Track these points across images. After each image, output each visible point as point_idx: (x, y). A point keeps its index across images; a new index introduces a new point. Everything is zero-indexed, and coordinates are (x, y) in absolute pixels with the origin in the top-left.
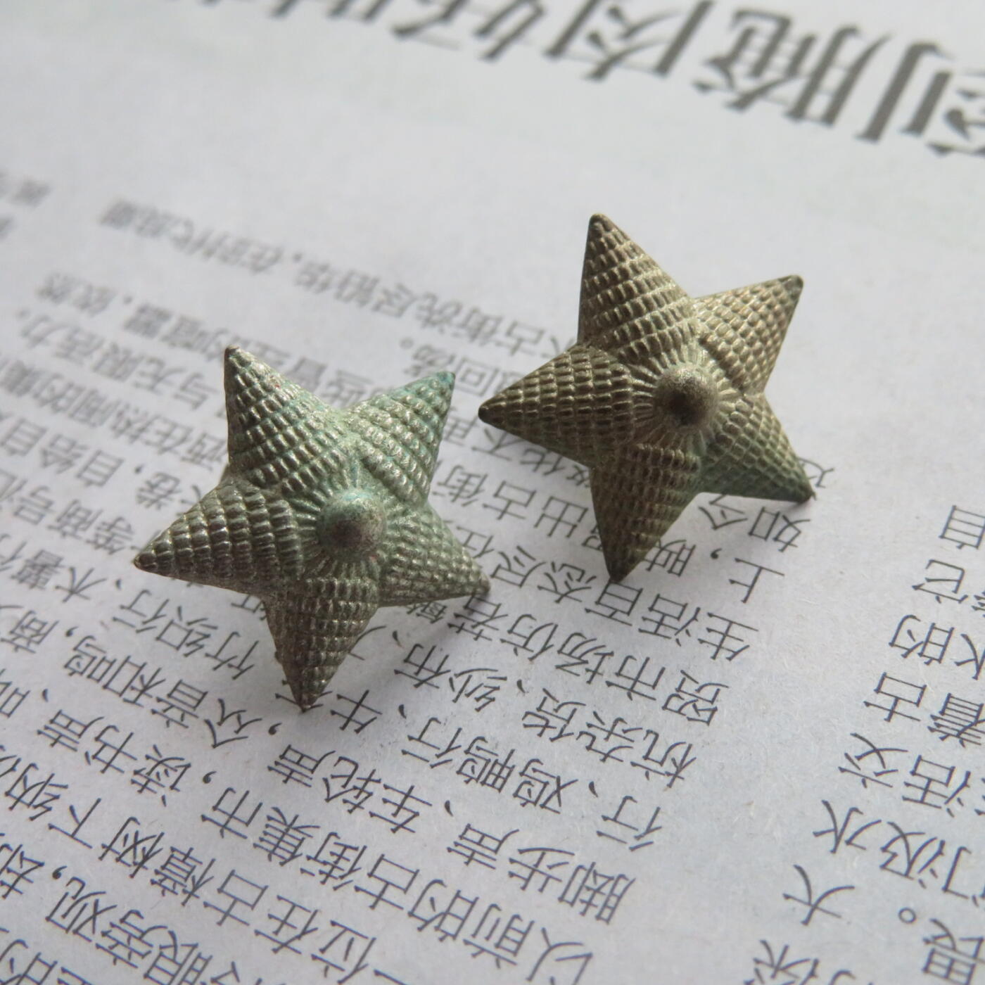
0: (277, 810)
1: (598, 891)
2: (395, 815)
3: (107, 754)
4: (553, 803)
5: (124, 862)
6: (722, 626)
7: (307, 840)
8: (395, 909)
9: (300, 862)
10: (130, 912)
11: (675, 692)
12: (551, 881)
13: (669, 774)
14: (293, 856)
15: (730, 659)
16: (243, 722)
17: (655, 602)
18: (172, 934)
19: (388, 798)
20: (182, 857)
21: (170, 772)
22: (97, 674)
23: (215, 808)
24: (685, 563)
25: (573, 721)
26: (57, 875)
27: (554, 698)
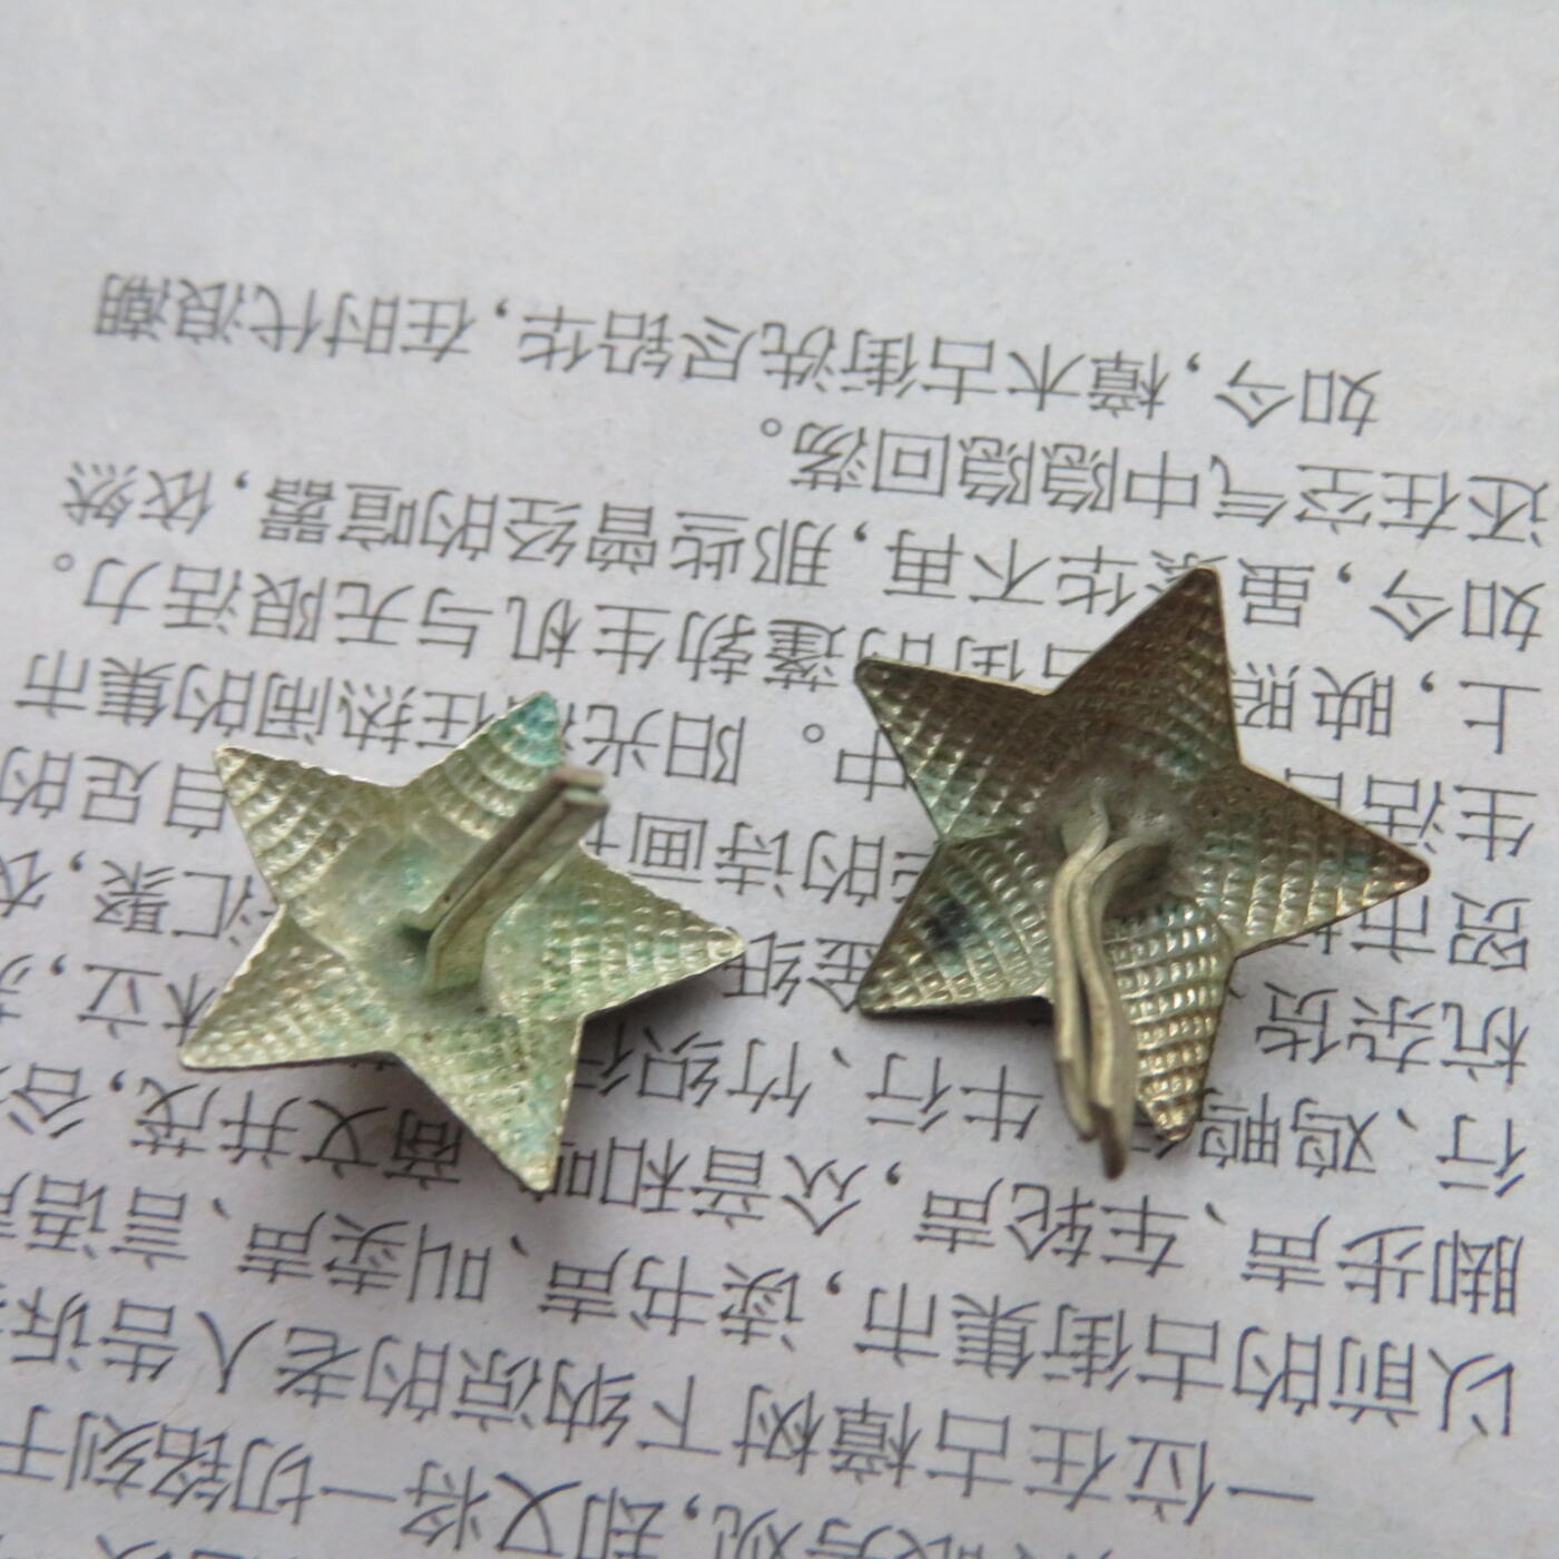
0: (961, 1297)
1: (1479, 1271)
2: (1141, 1248)
3: (665, 1304)
4: (1359, 1160)
5: (779, 1457)
6: (1481, 803)
7: (1031, 1329)
8: (1212, 1391)
9: (1037, 1366)
10: (827, 1524)
11: (1457, 932)
12: (1409, 1278)
13: (1501, 1064)
14: (1023, 1360)
15: (1514, 853)
16: (842, 1178)
17: (1369, 790)
18: (904, 1533)
19: (1118, 1226)
20: (858, 1417)
21: (774, 1296)
22: (580, 1184)
23: (869, 1326)
24: (1388, 710)
25: (1330, 1021)
26: (691, 1512)
27: (1287, 994)
